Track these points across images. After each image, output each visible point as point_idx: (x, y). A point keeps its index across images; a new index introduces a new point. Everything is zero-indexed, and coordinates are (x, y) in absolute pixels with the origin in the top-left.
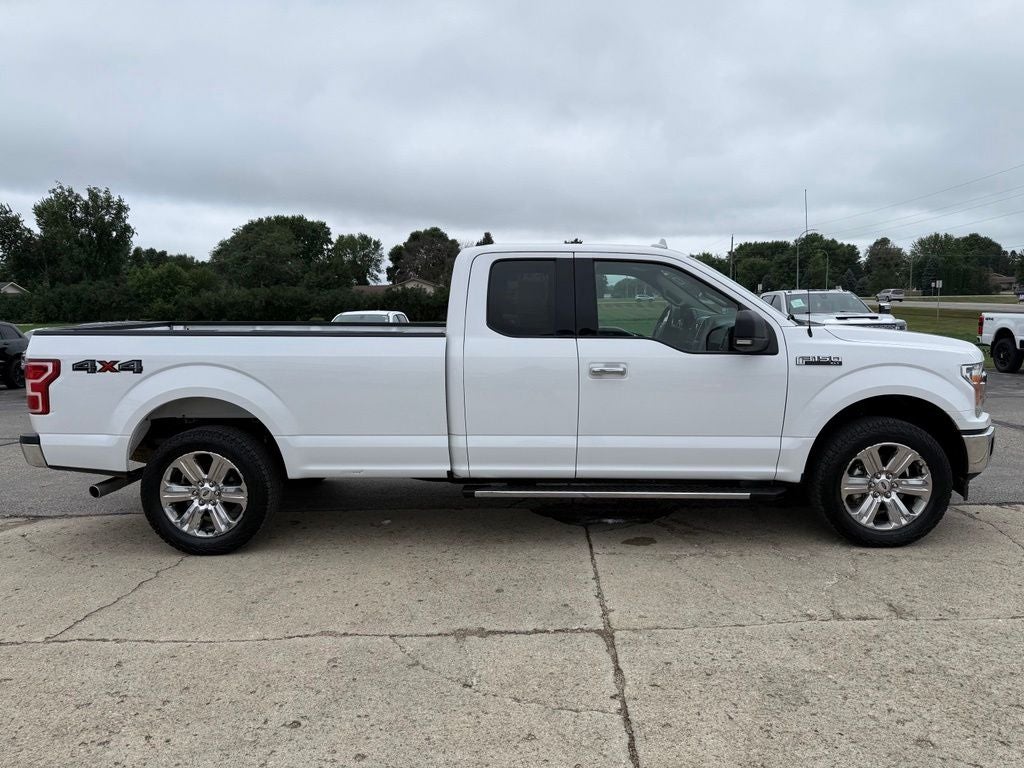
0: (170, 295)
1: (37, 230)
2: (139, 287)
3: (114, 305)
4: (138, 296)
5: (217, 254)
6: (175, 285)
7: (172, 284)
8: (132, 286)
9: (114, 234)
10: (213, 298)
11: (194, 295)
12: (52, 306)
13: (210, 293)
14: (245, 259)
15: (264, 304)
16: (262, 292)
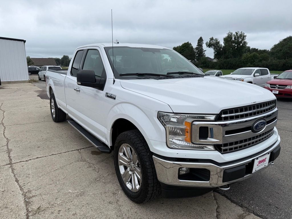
0: (253, 62)
1: (223, 45)
2: (245, 60)
3: (237, 65)
4: (244, 62)
5: (273, 49)
6: (255, 59)
7: (254, 59)
8: (243, 59)
9: (241, 44)
10: (265, 63)
11: (260, 62)
12: (222, 65)
13: (265, 61)
14: (281, 50)
15: (282, 65)
16: (283, 61)
